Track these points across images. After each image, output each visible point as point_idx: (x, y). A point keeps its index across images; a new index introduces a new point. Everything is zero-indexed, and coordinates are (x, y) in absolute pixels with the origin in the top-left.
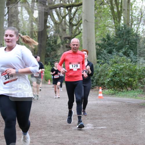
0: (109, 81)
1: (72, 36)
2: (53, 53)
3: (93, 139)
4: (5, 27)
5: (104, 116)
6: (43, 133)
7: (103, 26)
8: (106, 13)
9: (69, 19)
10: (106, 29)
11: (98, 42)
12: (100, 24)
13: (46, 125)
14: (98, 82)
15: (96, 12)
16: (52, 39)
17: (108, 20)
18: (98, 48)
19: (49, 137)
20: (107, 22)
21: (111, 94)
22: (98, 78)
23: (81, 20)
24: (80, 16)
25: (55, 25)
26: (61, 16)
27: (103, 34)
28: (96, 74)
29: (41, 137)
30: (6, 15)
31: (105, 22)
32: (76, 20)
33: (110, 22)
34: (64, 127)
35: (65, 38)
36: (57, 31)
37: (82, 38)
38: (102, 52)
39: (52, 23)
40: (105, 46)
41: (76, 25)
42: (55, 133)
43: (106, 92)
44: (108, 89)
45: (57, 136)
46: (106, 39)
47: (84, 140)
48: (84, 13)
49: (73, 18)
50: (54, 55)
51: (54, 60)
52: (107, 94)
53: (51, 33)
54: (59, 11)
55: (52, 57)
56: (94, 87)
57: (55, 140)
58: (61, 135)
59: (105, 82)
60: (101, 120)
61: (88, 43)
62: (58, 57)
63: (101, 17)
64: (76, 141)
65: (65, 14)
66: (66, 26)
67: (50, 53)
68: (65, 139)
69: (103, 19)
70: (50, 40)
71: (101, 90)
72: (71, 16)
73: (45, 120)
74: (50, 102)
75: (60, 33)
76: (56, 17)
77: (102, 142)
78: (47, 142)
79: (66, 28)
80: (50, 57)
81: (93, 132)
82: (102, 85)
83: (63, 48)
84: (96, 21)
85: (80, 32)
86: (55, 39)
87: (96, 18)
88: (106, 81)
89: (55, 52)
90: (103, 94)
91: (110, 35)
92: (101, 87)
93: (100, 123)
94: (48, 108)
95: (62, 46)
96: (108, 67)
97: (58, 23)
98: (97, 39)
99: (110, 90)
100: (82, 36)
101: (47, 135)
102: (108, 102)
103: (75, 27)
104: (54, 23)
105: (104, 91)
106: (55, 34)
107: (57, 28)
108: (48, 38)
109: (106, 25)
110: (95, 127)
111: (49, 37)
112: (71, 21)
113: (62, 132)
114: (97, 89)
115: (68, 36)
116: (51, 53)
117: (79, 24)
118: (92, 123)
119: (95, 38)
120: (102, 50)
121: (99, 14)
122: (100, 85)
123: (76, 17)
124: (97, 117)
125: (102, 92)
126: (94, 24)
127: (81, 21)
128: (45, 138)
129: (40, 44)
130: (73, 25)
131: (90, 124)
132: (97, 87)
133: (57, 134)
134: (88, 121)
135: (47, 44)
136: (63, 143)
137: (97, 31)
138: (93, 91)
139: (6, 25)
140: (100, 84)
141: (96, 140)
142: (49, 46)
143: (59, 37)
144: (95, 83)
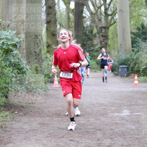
0: (145, 68)
1: (107, 25)
2: (89, 42)
3: (130, 125)
4: (43, 18)
5: (140, 103)
6: (82, 119)
7: (137, 16)
8: (140, 3)
9: (104, 10)
10: (141, 18)
11: (133, 31)
12: (135, 14)
13: (84, 112)
14: (133, 69)
15: (130, 2)
16: (88, 29)
17: (142, 9)
18: (133, 36)
19: (88, 123)
20: (141, 11)
21: (146, 81)
22: (134, 65)
23: (116, 9)
24: (115, 6)
25: (91, 15)
26: (97, 7)
27: (137, 23)
28: (131, 62)
29: (79, 124)
30: (44, 7)
31: (139, 12)
32: (111, 10)
33: (144, 11)
34: (101, 114)
35: (101, 28)
36: (93, 21)
37: (117, 27)
38: (136, 40)
39: (88, 13)
40: (140, 35)
41: (111, 15)
42: (93, 119)
43: (141, 79)
44: (144, 76)
45: (95, 123)
46: (140, 28)
47: (121, 126)
48: (118, 3)
49: (108, 8)
50: (91, 45)
51: (91, 49)
52: (143, 81)
53: (88, 23)
54: (95, 2)
55: (89, 46)
56: (129, 74)
57: (93, 127)
58: (99, 122)
59: (140, 69)
60: (137, 106)
61: (123, 32)
62: (94, 46)
63: (135, 7)
64: (113, 127)
65: (101, 5)
66: (102, 16)
67: (86, 42)
68: (103, 125)
69: (137, 9)
70: (86, 30)
71: (136, 77)
72: (106, 7)
73: (83, 107)
74: (87, 90)
75: (96, 23)
76: (91, 7)
77: (139, 127)
78: (85, 128)
79: (102, 18)
80: (86, 46)
81: (129, 118)
82: (138, 72)
83: (99, 37)
84: (131, 11)
85: (115, 22)
86: (91, 28)
87: (130, 8)
88: (142, 69)
89: (91, 41)
90: (138, 81)
91: (144, 24)
92: (136, 75)
93: (136, 109)
94: (85, 95)
95: (98, 35)
96: (142, 55)
97: (93, 13)
98: (132, 28)
99: (145, 77)
100: (117, 25)
101: (85, 121)
102: (143, 89)
103: (110, 17)
104: (90, 14)
105: (140, 78)
106: (91, 24)
107: (93, 18)
108: (84, 28)
109: (140, 14)
110: (131, 113)
111: (86, 27)
112: (106, 11)
113: (99, 118)
114: (132, 76)
115: (104, 25)
116: (88, 42)
117: (114, 14)
118: (129, 110)
119: (130, 27)
120: (136, 39)
121: (133, 3)
122: (135, 73)
123: (111, 7)
124: (133, 103)
125: (138, 79)
126: (129, 14)
127: (116, 11)
128: (84, 125)
129: (76, 34)
130: (108, 15)
131: (127, 111)
132: (133, 75)
133: (94, 120)
134: (125, 107)
135: (83, 34)
136: (100, 129)
137: (131, 20)
138: (129, 78)
139: (44, 16)
140: (135, 71)
141: (132, 125)
142: (85, 36)
143: (95, 27)
144: (130, 70)
